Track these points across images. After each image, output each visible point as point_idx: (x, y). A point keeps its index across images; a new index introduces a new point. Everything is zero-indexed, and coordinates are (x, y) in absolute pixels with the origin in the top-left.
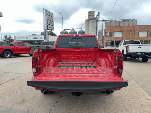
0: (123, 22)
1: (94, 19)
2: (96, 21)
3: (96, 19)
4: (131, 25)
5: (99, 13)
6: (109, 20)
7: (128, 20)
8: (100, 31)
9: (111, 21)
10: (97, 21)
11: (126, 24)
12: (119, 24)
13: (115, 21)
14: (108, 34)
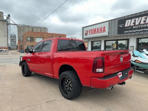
0: (36, 29)
1: (3, 21)
2: (6, 23)
3: (5, 21)
4: (43, 32)
5: (9, 16)
6: (22, 25)
7: (40, 28)
8: (12, 34)
9: (24, 26)
10: (8, 24)
11: (39, 31)
12: (32, 30)
13: (28, 26)
14: (29, 39)
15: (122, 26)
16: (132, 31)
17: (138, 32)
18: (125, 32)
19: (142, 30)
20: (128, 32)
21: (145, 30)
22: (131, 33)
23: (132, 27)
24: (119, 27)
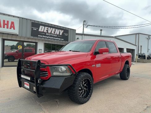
15: (36, 29)
16: (46, 37)
17: (50, 38)
18: (39, 36)
19: (53, 38)
20: (42, 36)
21: (55, 38)
22: (45, 38)
23: (45, 33)
24: (32, 29)
